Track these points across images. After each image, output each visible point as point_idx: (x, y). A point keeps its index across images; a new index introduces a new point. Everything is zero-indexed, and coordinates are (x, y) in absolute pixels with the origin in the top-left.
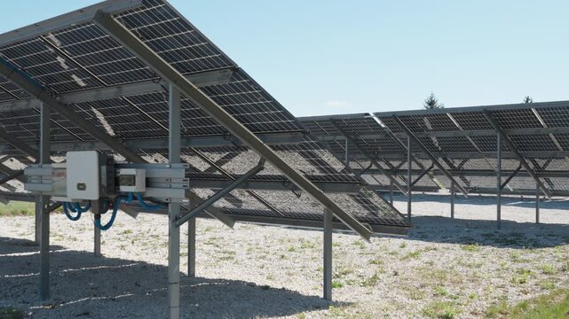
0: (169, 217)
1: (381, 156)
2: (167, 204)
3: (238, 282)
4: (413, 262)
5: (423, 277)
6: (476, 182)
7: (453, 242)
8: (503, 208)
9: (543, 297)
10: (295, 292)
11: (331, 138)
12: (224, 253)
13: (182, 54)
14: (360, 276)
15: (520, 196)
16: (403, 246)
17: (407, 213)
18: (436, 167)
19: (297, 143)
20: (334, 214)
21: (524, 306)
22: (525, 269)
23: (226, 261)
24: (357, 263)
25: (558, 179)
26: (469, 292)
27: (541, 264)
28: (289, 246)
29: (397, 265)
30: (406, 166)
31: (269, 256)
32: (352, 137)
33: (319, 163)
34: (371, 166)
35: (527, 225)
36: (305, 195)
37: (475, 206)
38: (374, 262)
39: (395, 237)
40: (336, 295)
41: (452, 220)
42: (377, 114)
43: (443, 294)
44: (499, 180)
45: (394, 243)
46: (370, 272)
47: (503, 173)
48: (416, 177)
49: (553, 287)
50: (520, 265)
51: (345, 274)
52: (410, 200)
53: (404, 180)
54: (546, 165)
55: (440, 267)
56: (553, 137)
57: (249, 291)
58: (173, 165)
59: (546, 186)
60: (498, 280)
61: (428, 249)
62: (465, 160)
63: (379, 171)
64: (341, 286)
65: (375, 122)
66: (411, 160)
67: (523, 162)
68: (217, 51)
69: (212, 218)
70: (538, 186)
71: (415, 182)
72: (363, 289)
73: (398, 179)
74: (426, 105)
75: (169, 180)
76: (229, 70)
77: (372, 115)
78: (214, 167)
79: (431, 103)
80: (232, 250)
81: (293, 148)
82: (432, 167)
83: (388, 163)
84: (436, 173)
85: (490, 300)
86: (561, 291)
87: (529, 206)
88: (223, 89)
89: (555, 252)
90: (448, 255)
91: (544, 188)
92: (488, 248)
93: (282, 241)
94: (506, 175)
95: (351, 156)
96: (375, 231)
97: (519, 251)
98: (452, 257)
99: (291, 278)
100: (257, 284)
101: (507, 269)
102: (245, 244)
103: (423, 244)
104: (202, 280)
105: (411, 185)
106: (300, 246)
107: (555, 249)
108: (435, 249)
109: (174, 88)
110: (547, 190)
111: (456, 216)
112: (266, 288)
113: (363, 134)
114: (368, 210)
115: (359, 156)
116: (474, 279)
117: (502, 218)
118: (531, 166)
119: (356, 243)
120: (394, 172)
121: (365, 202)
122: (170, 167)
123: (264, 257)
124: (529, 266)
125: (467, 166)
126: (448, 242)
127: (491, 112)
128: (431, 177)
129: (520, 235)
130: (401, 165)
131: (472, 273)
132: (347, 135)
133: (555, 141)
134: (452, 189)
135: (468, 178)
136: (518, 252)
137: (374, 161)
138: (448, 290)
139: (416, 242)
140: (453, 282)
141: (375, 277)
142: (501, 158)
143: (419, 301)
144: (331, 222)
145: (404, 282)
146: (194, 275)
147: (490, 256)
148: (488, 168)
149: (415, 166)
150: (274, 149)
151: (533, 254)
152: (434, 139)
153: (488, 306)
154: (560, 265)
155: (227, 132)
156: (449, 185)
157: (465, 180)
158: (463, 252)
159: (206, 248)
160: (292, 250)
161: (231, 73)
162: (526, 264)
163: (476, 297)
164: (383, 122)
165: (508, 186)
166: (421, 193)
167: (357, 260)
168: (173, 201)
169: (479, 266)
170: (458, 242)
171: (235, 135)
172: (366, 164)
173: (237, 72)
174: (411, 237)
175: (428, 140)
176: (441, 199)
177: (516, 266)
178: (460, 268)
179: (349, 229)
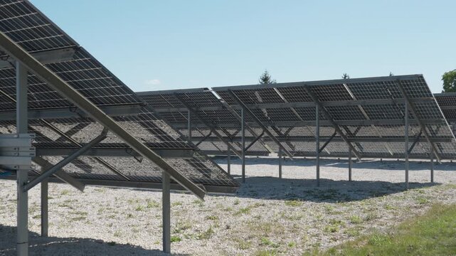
0: (18, 182)
1: (220, 125)
2: (16, 171)
3: (87, 240)
4: (244, 217)
5: (251, 230)
6: (300, 146)
7: (279, 199)
8: (321, 168)
9: (349, 243)
10: (139, 247)
11: (175, 110)
12: (77, 213)
13: (29, 34)
14: (197, 231)
15: (337, 158)
16: (236, 204)
17: (241, 174)
18: (266, 134)
19: (136, 115)
20: (172, 177)
21: (332, 251)
22: (337, 220)
23: (78, 221)
24: (196, 219)
25: (367, 143)
26: (289, 241)
27: (350, 215)
28: (136, 206)
29: (229, 219)
30: (240, 134)
31: (118, 215)
32: (194, 108)
33: (157, 132)
34: (210, 134)
35: (342, 182)
36: (146, 160)
37: (300, 167)
38: (210, 218)
39: (230, 196)
40: (175, 248)
41: (280, 180)
42: (214, 89)
43: (267, 244)
44: (318, 144)
45: (229, 201)
46: (205, 227)
47: (321, 139)
48: (250, 143)
49: (358, 234)
50: (333, 217)
51: (184, 229)
52: (244, 163)
53: (240, 145)
54: (357, 131)
55: (266, 220)
56: (361, 108)
57: (97, 247)
58: (21, 135)
59: (357, 148)
60: (314, 229)
61: (257, 205)
62: (291, 128)
63: (218, 138)
64: (179, 240)
65: (214, 96)
66: (244, 128)
67: (338, 130)
68: (59, 31)
69: (64, 182)
70: (350, 150)
71: (248, 148)
72: (199, 242)
73: (234, 145)
74: (261, 81)
75: (17, 149)
76: (72, 49)
77: (210, 89)
78: (63, 137)
79: (266, 79)
80: (84, 211)
81: (133, 119)
82: (263, 134)
83: (225, 131)
84: (267, 139)
85: (306, 247)
86: (364, 237)
87: (344, 166)
88: (67, 66)
89: (362, 205)
90: (274, 209)
91: (355, 150)
92: (308, 203)
93: (130, 202)
94: (323, 141)
95: (193, 126)
96: (208, 191)
97: (333, 204)
98: (277, 211)
99: (135, 234)
100: (105, 241)
101: (322, 220)
102: (97, 206)
103: (253, 201)
104: (55, 239)
105: (245, 150)
106: (146, 206)
107: (362, 202)
108: (263, 205)
109: (20, 64)
110: (357, 153)
111: (283, 176)
112: (113, 244)
113: (203, 106)
114: (202, 172)
115: (200, 126)
116: (294, 230)
117: (321, 177)
118: (344, 132)
119: (196, 202)
120: (231, 138)
121: (198, 166)
122: (18, 137)
123: (113, 217)
124: (340, 217)
125: (292, 133)
126: (274, 199)
127: (310, 87)
128: (262, 143)
129: (335, 191)
130: (237, 132)
131: (292, 225)
132: (190, 108)
133: (363, 111)
134: (280, 154)
135: (293, 143)
136: (333, 206)
137: (213, 130)
138: (272, 241)
139: (248, 199)
140: (276, 233)
141: (210, 231)
142: (319, 126)
143: (246, 250)
144: (169, 183)
145: (234, 234)
146: (47, 235)
147: (309, 210)
148: (309, 134)
149: (248, 134)
150: (117, 120)
151: (344, 207)
152: (264, 111)
153: (304, 252)
154: (365, 215)
155: (73, 105)
156: (278, 150)
157: (291, 146)
158: (287, 207)
159: (61, 210)
160: (139, 209)
161: (74, 51)
162: (338, 216)
163: (294, 246)
164: (220, 95)
165: (326, 150)
166: (256, 157)
167: (195, 217)
168: (21, 168)
169: (299, 218)
170: (283, 199)
171: (80, 107)
172: (206, 133)
173: (79, 51)
174: (244, 195)
175: (259, 111)
176: (272, 161)
177: (329, 218)
178: (283, 221)
179: (185, 190)
